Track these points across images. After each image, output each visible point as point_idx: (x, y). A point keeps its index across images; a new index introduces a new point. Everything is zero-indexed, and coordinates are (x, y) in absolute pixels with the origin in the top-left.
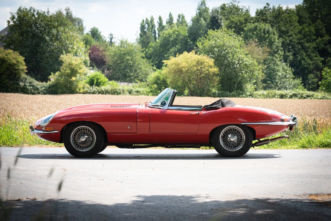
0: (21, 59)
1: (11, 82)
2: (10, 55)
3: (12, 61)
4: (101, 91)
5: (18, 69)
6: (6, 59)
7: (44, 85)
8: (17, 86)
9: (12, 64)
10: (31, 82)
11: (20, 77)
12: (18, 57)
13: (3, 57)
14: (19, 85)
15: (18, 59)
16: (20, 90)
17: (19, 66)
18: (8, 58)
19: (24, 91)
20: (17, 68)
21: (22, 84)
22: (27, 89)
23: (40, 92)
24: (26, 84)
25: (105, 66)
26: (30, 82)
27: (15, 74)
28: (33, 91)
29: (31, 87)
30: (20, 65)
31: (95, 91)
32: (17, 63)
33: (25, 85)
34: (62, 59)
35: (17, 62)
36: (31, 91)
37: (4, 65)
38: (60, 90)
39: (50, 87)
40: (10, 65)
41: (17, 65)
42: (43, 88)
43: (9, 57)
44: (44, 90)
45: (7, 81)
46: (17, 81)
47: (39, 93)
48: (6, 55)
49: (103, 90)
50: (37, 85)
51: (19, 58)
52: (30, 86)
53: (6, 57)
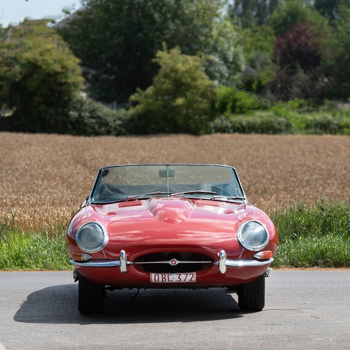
0: (73, 62)
1: (52, 111)
2: (48, 53)
3: (52, 67)
4: (240, 126)
5: (65, 83)
6: (40, 63)
7: (121, 116)
8: (64, 118)
9: (52, 73)
10: (94, 110)
11: (70, 100)
12: (65, 57)
13: (35, 59)
14: (68, 116)
15: (65, 63)
16: (70, 127)
17: (66, 77)
18: (44, 60)
19: (79, 128)
20: (63, 81)
21: (73, 114)
22: (85, 125)
23: (112, 130)
24: (83, 114)
25: (318, 68)
26: (92, 109)
27: (60, 92)
28: (96, 127)
29: (94, 121)
30: (70, 74)
31: (227, 127)
32: (63, 71)
33: (80, 116)
34: (158, 60)
35: (63, 67)
36: (93, 128)
37: (36, 76)
38: (153, 126)
39: (131, 120)
40: (49, 75)
41: (62, 76)
42: (119, 122)
43: (46, 57)
44: (120, 125)
45: (43, 107)
46: (64, 107)
47: (108, 133)
48: (41, 54)
49: (245, 124)
50: (106, 116)
51: (68, 60)
52: (92, 117)
53: (39, 58)
